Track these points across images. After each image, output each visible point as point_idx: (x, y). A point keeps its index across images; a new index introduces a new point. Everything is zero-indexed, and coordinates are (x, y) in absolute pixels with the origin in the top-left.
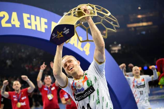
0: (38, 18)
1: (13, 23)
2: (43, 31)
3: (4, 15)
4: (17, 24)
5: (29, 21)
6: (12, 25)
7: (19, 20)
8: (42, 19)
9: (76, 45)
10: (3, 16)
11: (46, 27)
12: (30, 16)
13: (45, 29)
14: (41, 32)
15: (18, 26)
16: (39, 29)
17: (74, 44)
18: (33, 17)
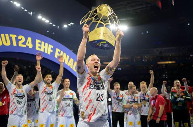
0: (47, 44)
1: (27, 44)
2: (49, 53)
3: (22, 38)
4: (31, 46)
5: (40, 45)
6: (26, 46)
7: (32, 44)
8: (49, 45)
9: (71, 67)
10: (20, 39)
11: (52, 51)
12: (41, 42)
13: (51, 52)
14: (47, 54)
15: (31, 48)
16: (46, 52)
17: (70, 66)
18: (43, 43)
